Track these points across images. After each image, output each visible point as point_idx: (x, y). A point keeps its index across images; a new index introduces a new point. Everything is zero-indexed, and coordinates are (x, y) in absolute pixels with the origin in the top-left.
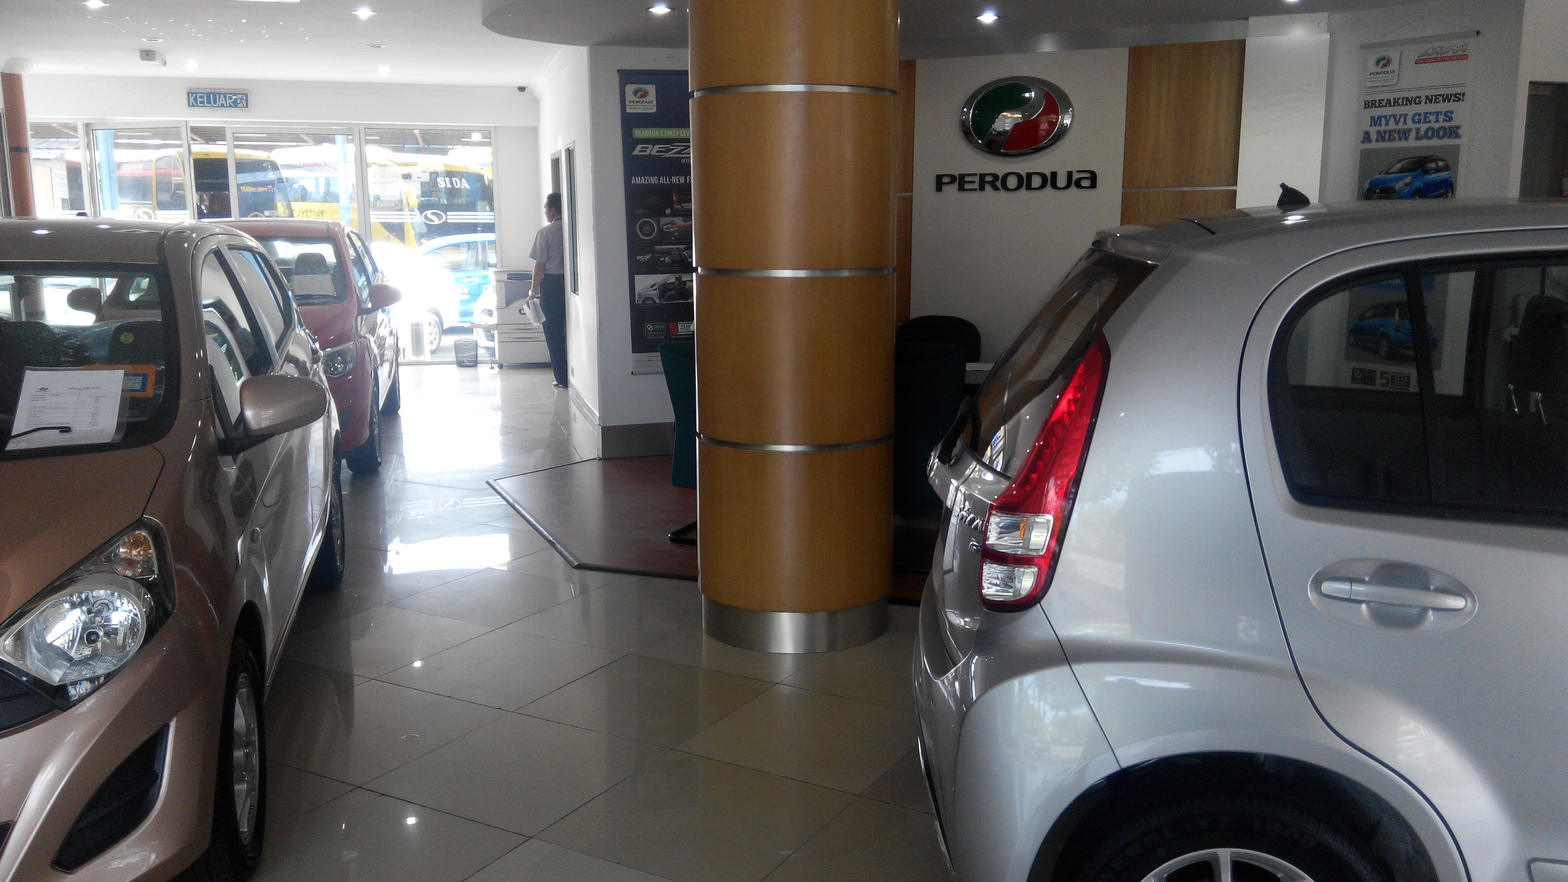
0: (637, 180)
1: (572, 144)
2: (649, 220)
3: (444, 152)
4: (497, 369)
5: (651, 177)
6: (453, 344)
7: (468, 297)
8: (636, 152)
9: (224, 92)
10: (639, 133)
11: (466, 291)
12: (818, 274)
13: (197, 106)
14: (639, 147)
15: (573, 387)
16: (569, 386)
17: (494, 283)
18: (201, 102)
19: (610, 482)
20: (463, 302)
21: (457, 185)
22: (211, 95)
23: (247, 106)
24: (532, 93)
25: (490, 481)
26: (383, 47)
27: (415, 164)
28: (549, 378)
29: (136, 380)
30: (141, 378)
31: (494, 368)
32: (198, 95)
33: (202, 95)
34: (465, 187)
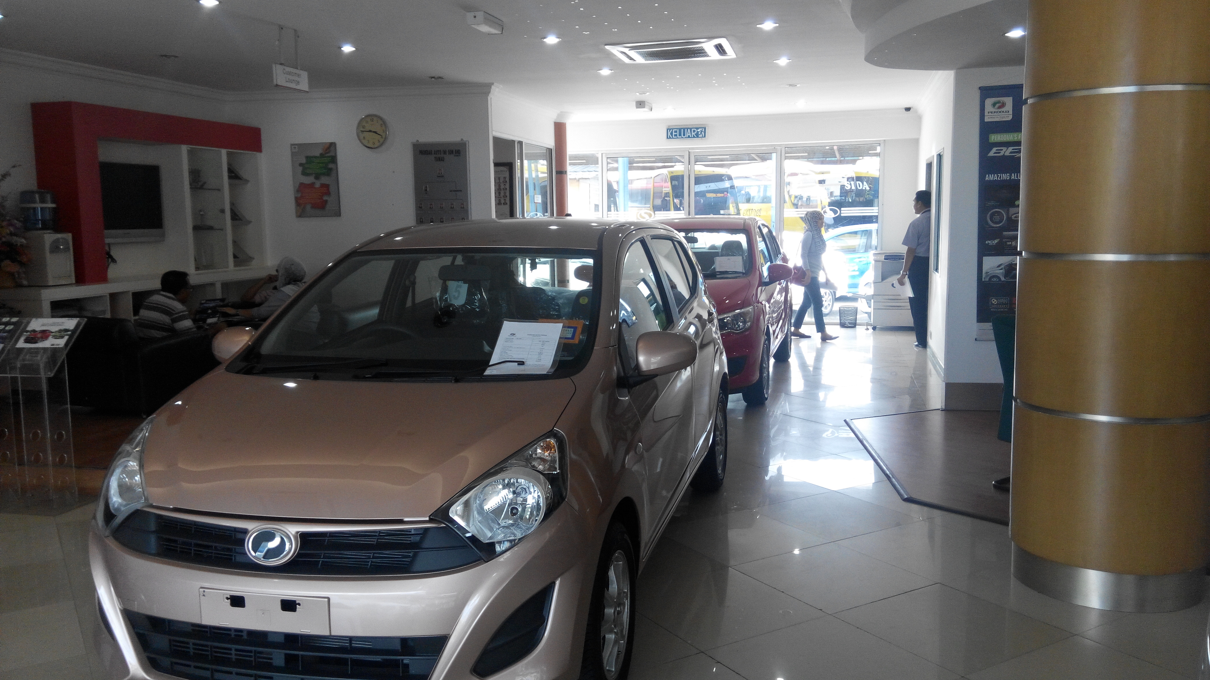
0: (990, 177)
1: (942, 150)
2: (999, 210)
3: (854, 162)
4: (871, 330)
5: (1004, 175)
6: (838, 309)
7: (857, 273)
8: (991, 154)
9: (690, 127)
10: (995, 138)
11: (856, 268)
12: (1142, 258)
13: (673, 138)
14: (994, 150)
15: (930, 348)
16: (928, 347)
17: (873, 262)
18: (675, 135)
19: (949, 429)
20: (853, 277)
21: (860, 187)
22: (682, 130)
23: (705, 137)
24: (916, 112)
25: (847, 420)
26: (798, 85)
27: (828, 173)
28: (911, 339)
29: (570, 331)
30: (572, 329)
31: (869, 329)
32: (674, 130)
33: (676, 130)
34: (866, 188)
